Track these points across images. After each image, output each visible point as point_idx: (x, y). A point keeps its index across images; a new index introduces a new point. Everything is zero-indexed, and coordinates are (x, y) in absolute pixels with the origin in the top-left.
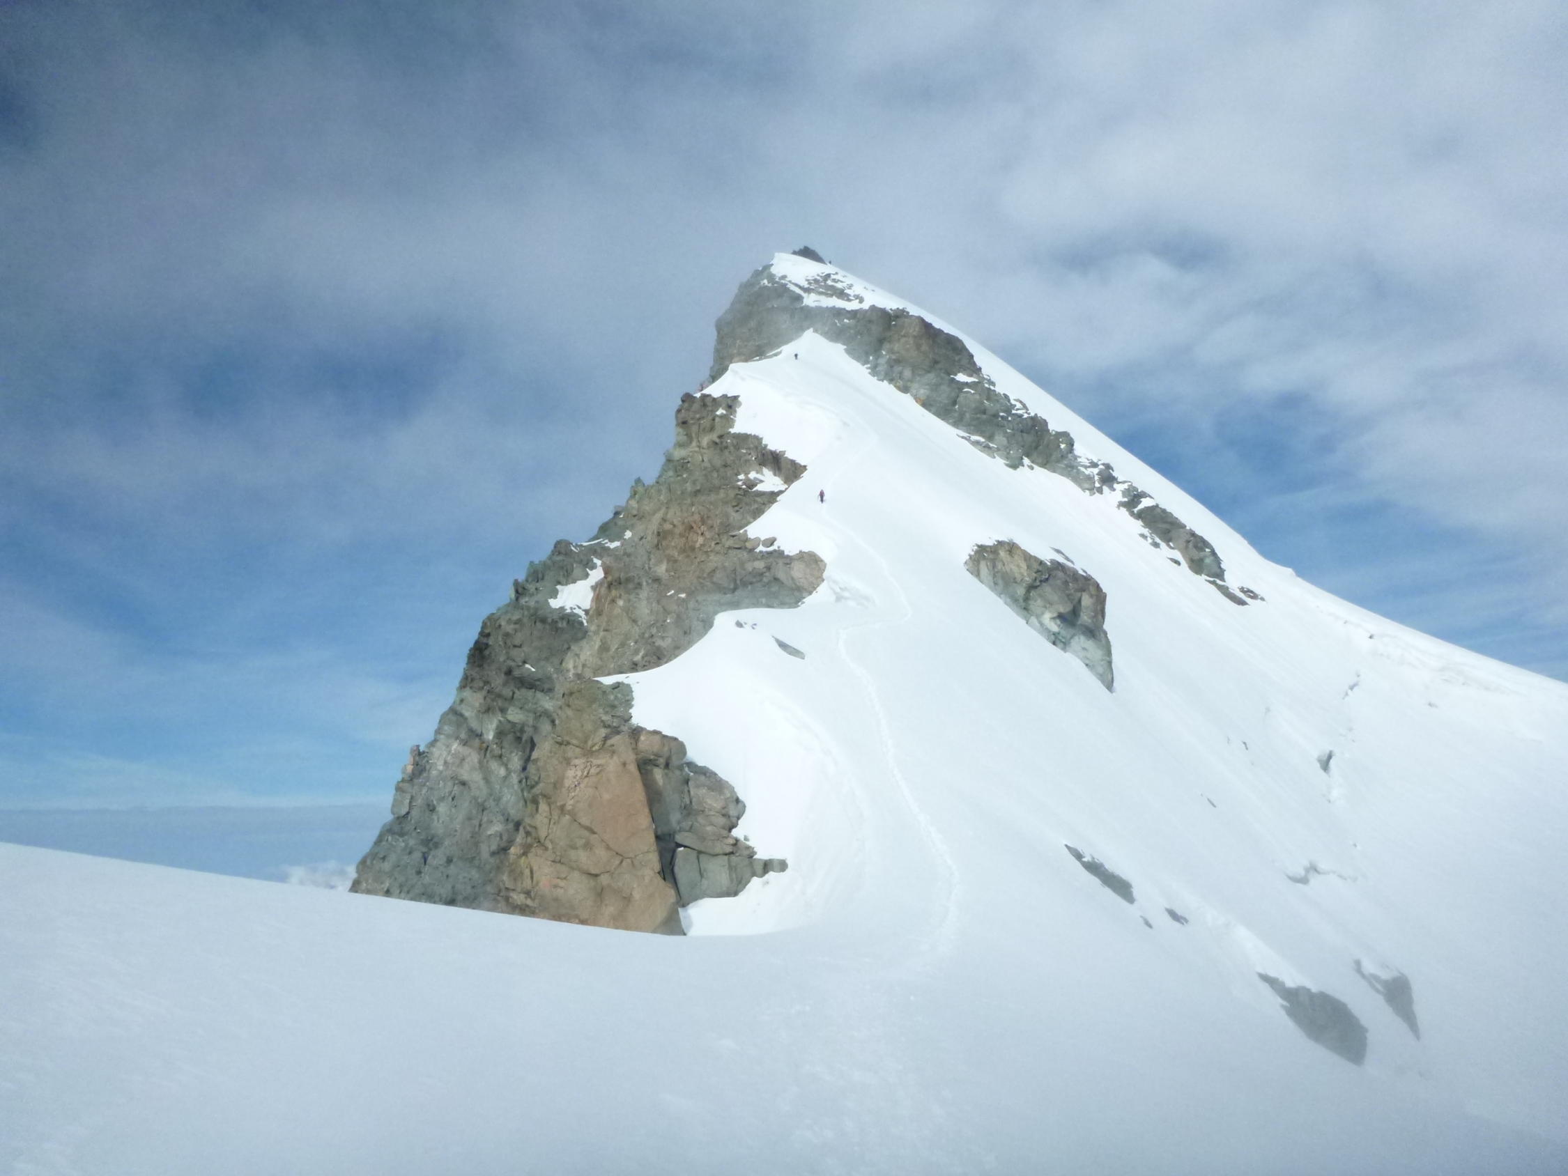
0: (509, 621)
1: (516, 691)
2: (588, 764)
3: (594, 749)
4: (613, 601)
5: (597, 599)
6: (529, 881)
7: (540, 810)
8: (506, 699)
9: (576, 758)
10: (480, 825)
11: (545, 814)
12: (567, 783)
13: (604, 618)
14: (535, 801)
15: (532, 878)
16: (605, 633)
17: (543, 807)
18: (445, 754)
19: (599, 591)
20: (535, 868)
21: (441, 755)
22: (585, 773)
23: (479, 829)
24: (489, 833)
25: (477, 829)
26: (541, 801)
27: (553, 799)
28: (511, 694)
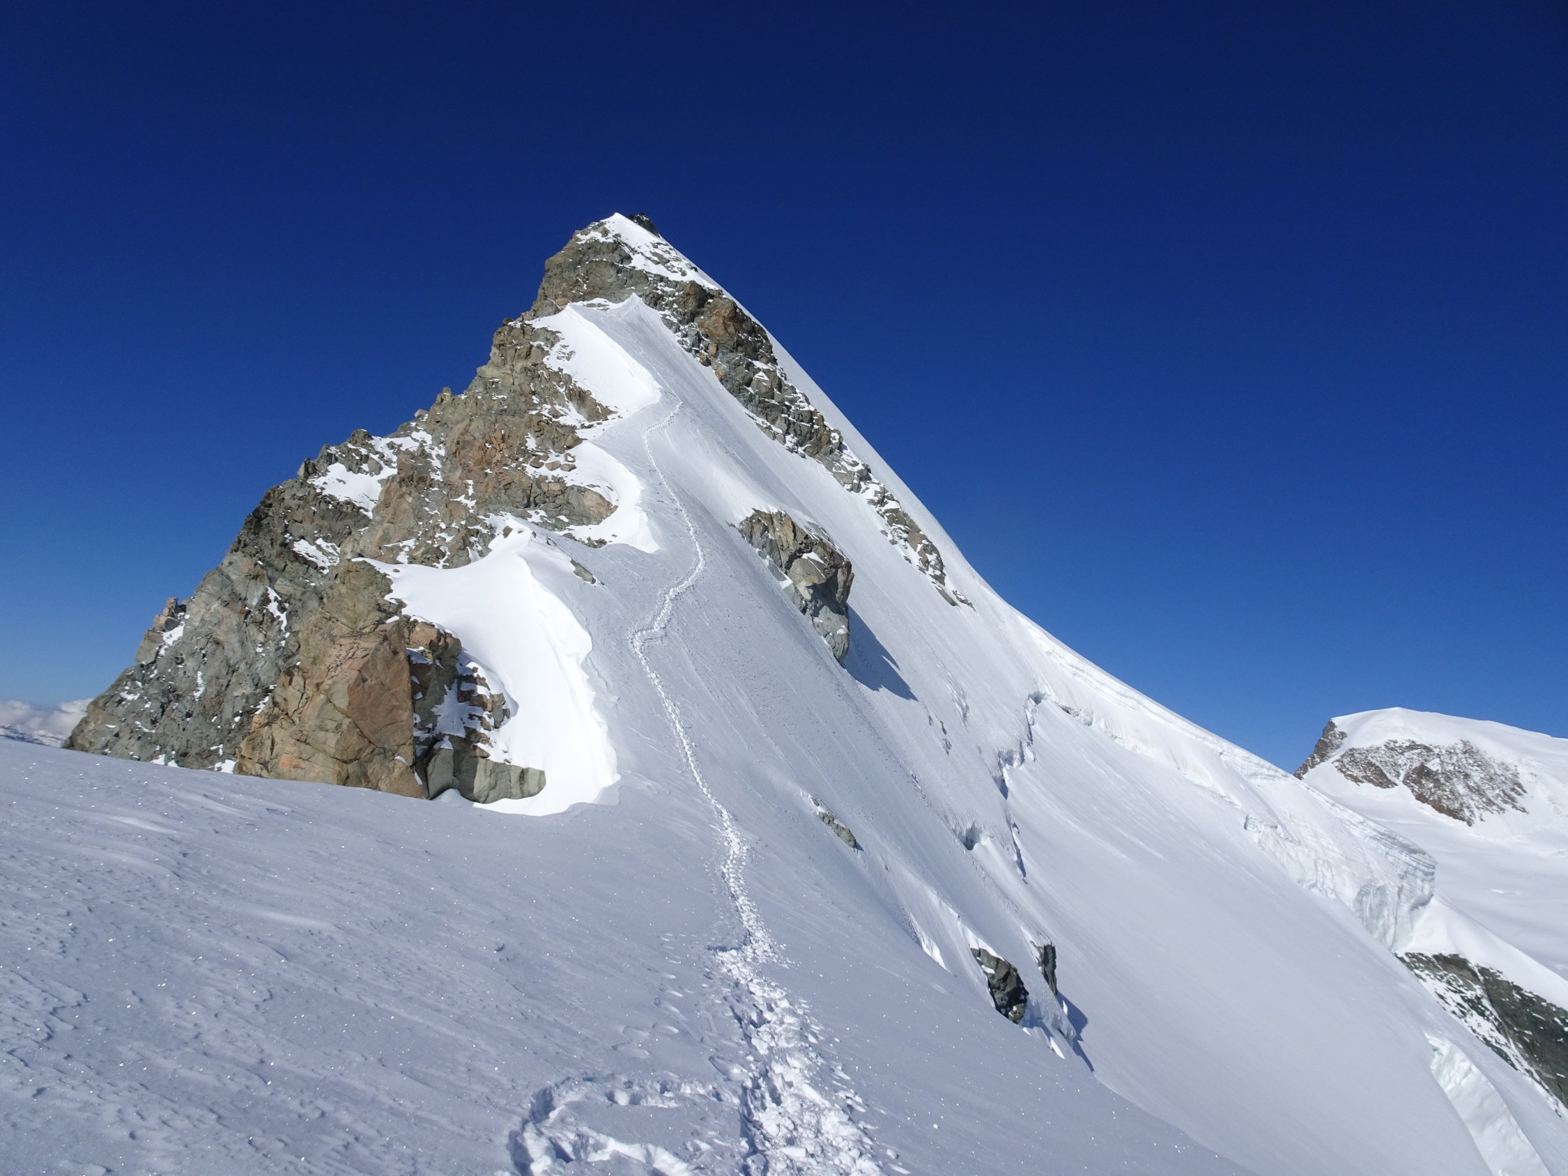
0: (293, 496)
1: (288, 563)
2: (355, 645)
3: (364, 631)
4: (402, 496)
5: (387, 492)
6: (269, 752)
7: (293, 683)
8: (277, 570)
9: (342, 637)
10: (228, 686)
11: (298, 687)
12: (329, 661)
13: (390, 510)
14: (289, 673)
15: (272, 749)
16: (389, 524)
17: (297, 680)
18: (203, 610)
19: (390, 485)
20: (277, 740)
21: (199, 612)
22: (350, 655)
23: (226, 690)
24: (235, 694)
25: (223, 689)
26: (296, 673)
27: (309, 674)
28: (283, 565)
